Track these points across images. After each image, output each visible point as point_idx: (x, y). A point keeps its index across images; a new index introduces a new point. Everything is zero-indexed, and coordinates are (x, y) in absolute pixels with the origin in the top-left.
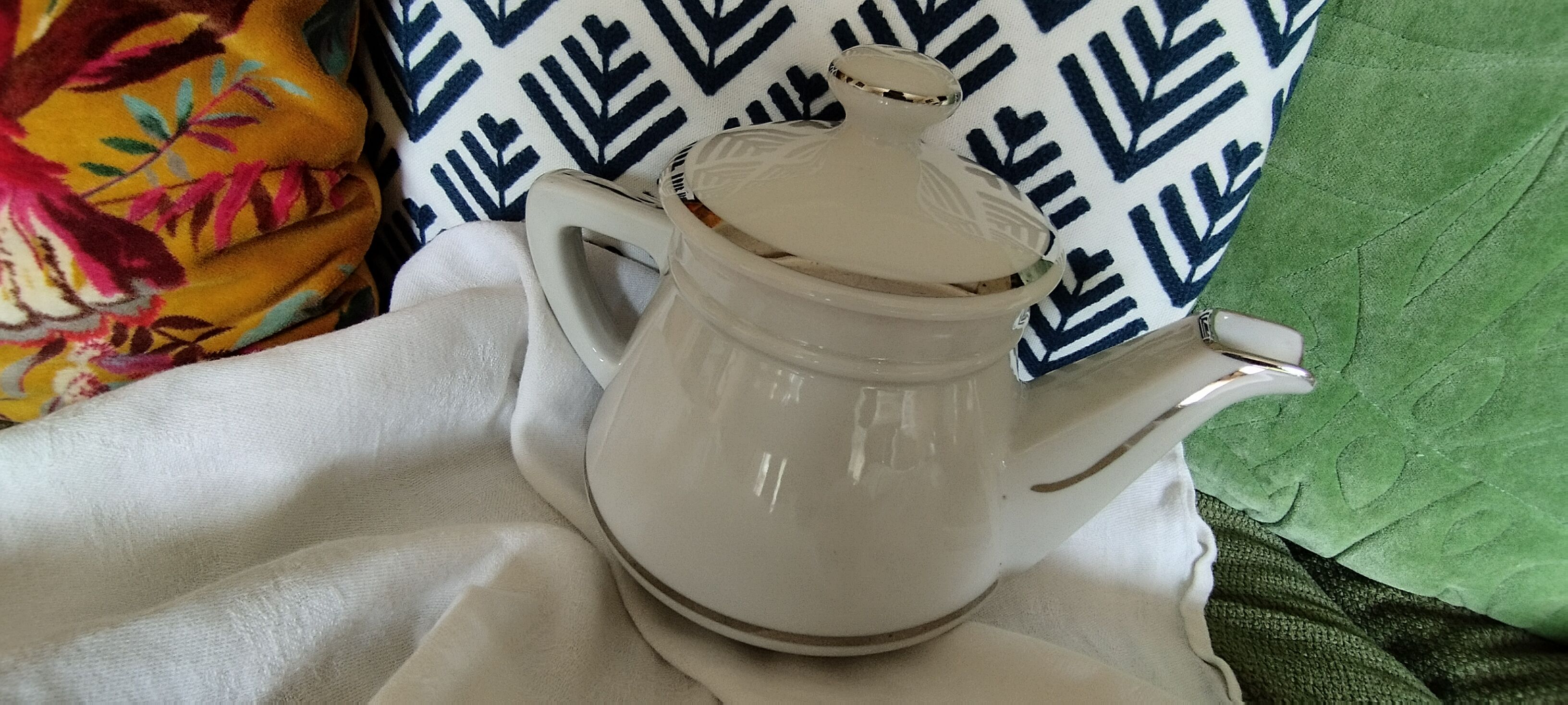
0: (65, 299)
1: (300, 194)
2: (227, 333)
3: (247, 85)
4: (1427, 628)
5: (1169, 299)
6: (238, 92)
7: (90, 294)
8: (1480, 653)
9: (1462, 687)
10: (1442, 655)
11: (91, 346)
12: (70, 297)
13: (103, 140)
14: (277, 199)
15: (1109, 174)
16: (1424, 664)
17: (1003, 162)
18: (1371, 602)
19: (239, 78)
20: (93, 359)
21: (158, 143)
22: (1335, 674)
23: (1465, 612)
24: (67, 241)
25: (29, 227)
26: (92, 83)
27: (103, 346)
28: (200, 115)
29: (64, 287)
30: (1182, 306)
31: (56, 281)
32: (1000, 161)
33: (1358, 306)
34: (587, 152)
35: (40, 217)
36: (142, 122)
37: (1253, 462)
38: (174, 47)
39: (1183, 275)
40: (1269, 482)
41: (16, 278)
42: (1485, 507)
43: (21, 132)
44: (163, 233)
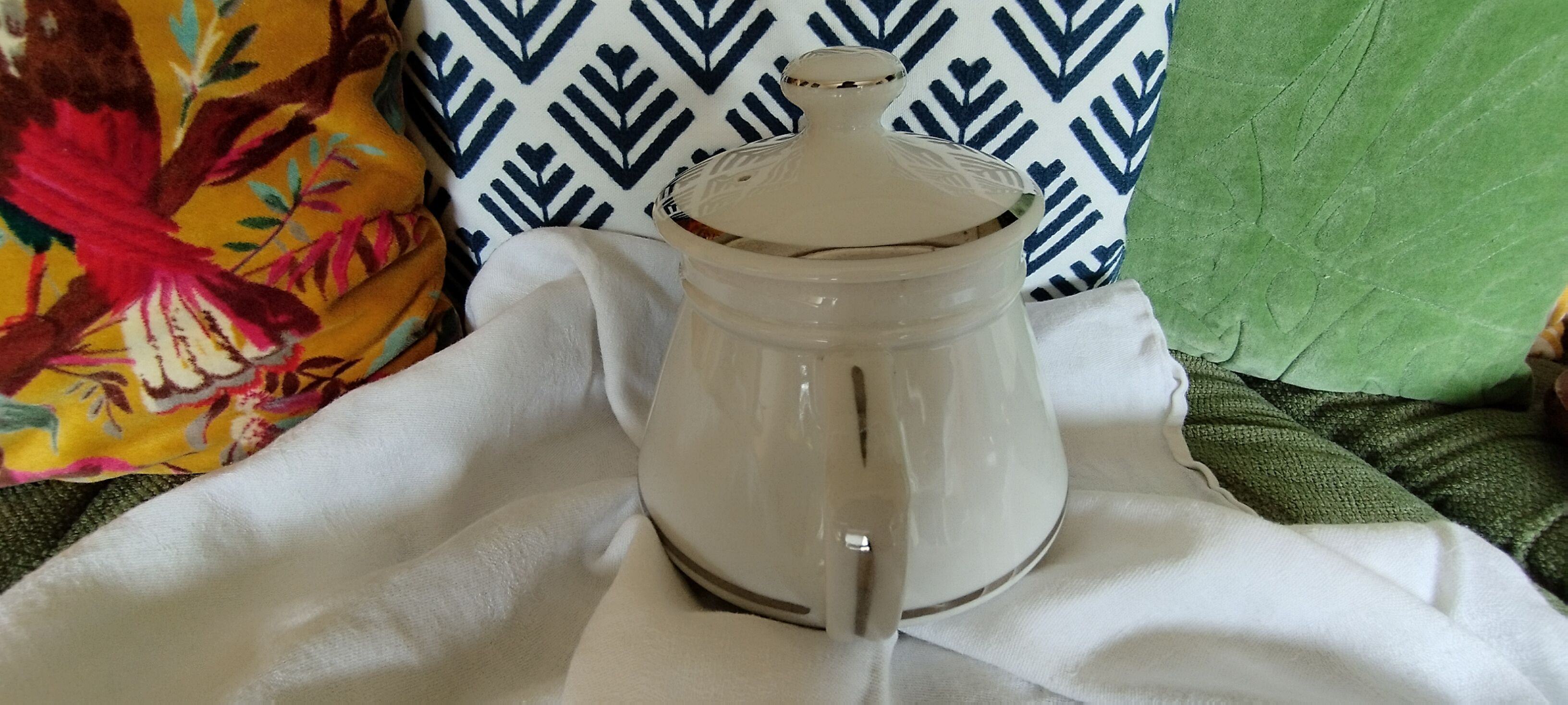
1: (393, 238)
2: (358, 364)
3: (336, 155)
4: (1357, 416)
5: (1115, 189)
6: (332, 162)
7: (250, 351)
8: (1398, 425)
9: (1389, 454)
10: (1371, 433)
11: (251, 396)
12: (236, 356)
13: (239, 222)
14: (376, 246)
15: (1048, 97)
16: (1359, 444)
17: (962, 104)
18: (1313, 407)
19: (330, 149)
20: (256, 406)
21: (281, 218)
22: (1289, 460)
23: (1385, 397)
24: (224, 311)
25: (196, 304)
26: (225, 177)
27: (260, 395)
28: (309, 186)
29: (230, 349)
30: (1125, 193)
31: (223, 345)
32: (959, 103)
33: (1259, 167)
34: (613, 160)
35: (203, 295)
36: (267, 201)
37: (1201, 311)
38: (279, 134)
39: (1122, 168)
40: (1217, 326)
41: (191, 349)
42: (1383, 307)
43: (175, 227)
44: (295, 290)
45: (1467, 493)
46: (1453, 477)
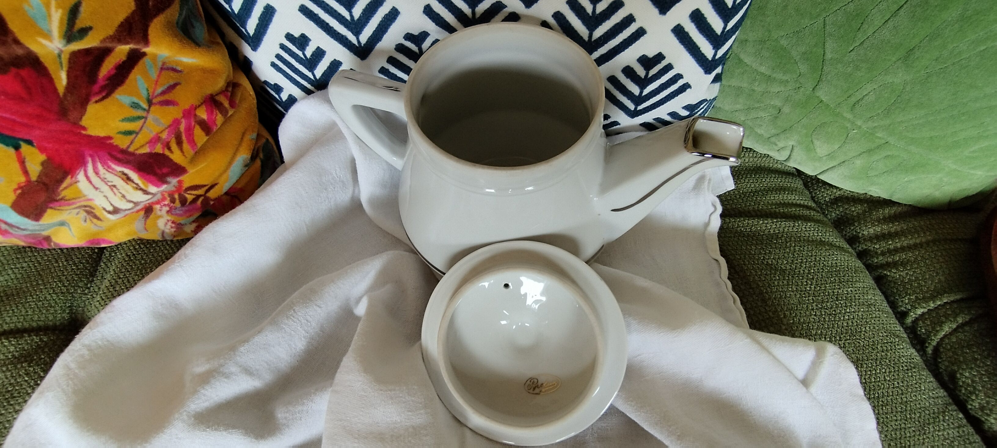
0: (145, 194)
1: (216, 113)
2: (216, 187)
3: (165, 66)
4: (857, 209)
5: (702, 71)
6: (164, 72)
7: (153, 189)
8: (879, 222)
9: (865, 240)
10: (860, 224)
11: (163, 205)
12: (146, 192)
13: (120, 121)
14: (208, 119)
15: (656, 11)
16: (850, 228)
17: (591, 14)
18: (832, 197)
19: (160, 64)
20: (168, 212)
21: (144, 114)
23: (881, 198)
24: (131, 169)
25: (113, 169)
26: (101, 96)
27: (168, 205)
28: (154, 92)
29: (141, 189)
30: (710, 73)
31: (137, 188)
32: (589, 14)
33: (823, 53)
34: (350, 42)
35: (115, 164)
36: (132, 106)
37: (766, 135)
38: (124, 62)
39: (710, 57)
40: (776, 145)
41: (121, 191)
42: (889, 153)
43: (84, 128)
44: (167, 153)
45: (898, 277)
46: (895, 265)
